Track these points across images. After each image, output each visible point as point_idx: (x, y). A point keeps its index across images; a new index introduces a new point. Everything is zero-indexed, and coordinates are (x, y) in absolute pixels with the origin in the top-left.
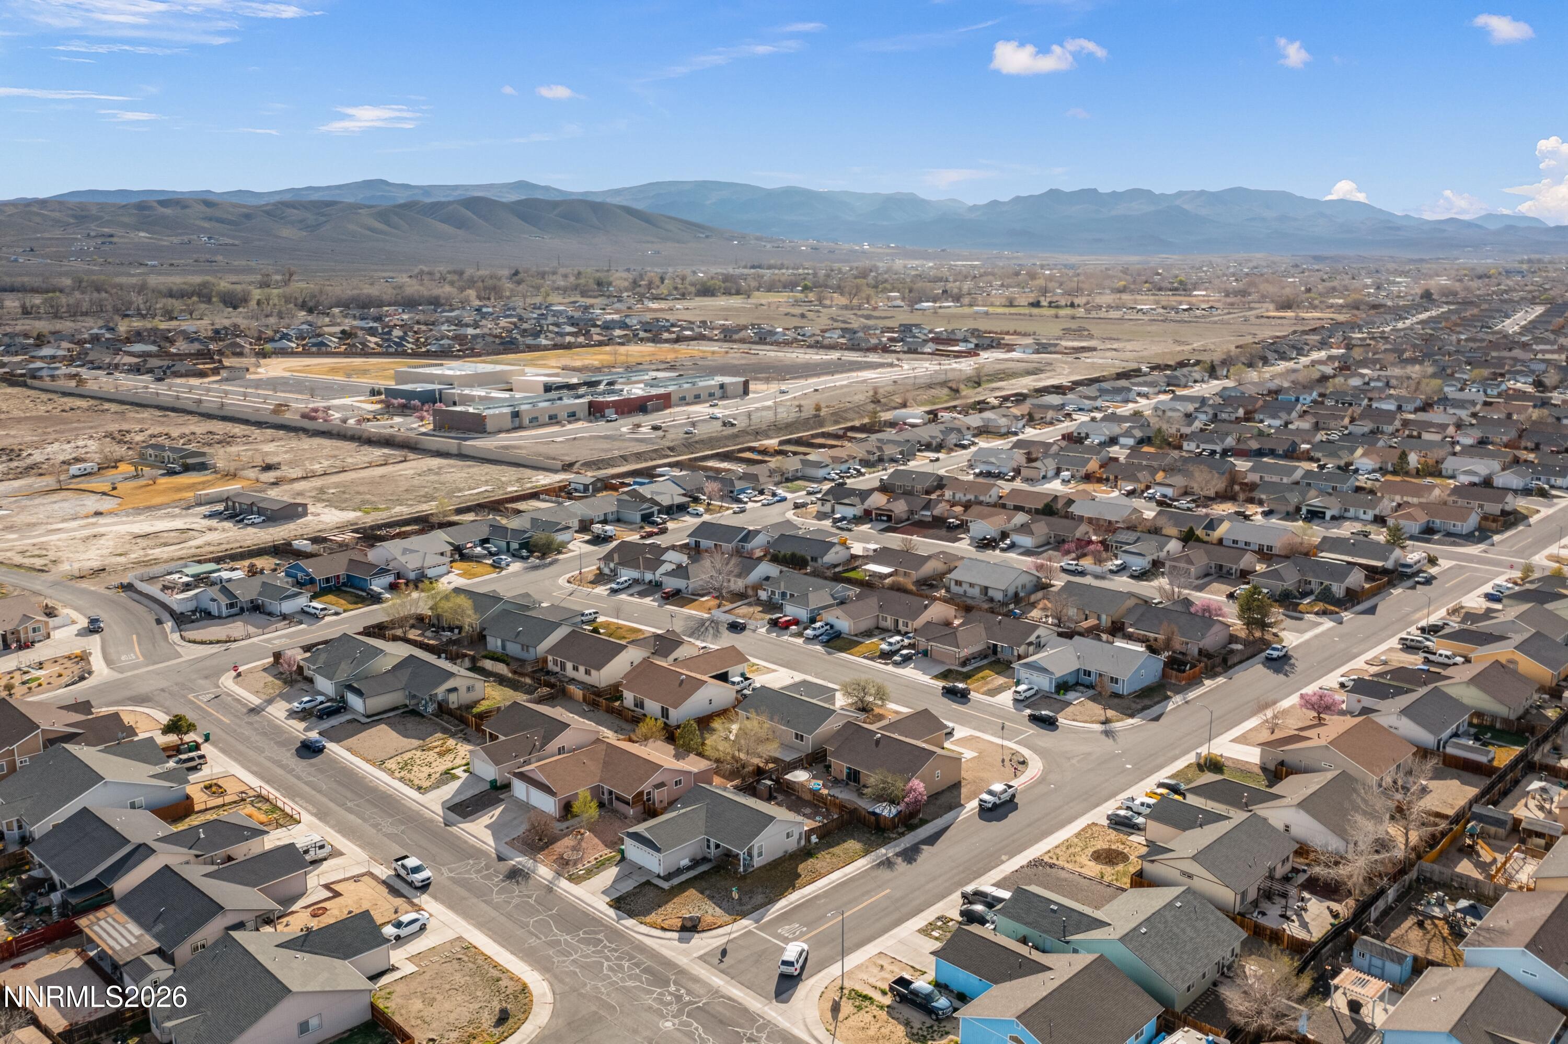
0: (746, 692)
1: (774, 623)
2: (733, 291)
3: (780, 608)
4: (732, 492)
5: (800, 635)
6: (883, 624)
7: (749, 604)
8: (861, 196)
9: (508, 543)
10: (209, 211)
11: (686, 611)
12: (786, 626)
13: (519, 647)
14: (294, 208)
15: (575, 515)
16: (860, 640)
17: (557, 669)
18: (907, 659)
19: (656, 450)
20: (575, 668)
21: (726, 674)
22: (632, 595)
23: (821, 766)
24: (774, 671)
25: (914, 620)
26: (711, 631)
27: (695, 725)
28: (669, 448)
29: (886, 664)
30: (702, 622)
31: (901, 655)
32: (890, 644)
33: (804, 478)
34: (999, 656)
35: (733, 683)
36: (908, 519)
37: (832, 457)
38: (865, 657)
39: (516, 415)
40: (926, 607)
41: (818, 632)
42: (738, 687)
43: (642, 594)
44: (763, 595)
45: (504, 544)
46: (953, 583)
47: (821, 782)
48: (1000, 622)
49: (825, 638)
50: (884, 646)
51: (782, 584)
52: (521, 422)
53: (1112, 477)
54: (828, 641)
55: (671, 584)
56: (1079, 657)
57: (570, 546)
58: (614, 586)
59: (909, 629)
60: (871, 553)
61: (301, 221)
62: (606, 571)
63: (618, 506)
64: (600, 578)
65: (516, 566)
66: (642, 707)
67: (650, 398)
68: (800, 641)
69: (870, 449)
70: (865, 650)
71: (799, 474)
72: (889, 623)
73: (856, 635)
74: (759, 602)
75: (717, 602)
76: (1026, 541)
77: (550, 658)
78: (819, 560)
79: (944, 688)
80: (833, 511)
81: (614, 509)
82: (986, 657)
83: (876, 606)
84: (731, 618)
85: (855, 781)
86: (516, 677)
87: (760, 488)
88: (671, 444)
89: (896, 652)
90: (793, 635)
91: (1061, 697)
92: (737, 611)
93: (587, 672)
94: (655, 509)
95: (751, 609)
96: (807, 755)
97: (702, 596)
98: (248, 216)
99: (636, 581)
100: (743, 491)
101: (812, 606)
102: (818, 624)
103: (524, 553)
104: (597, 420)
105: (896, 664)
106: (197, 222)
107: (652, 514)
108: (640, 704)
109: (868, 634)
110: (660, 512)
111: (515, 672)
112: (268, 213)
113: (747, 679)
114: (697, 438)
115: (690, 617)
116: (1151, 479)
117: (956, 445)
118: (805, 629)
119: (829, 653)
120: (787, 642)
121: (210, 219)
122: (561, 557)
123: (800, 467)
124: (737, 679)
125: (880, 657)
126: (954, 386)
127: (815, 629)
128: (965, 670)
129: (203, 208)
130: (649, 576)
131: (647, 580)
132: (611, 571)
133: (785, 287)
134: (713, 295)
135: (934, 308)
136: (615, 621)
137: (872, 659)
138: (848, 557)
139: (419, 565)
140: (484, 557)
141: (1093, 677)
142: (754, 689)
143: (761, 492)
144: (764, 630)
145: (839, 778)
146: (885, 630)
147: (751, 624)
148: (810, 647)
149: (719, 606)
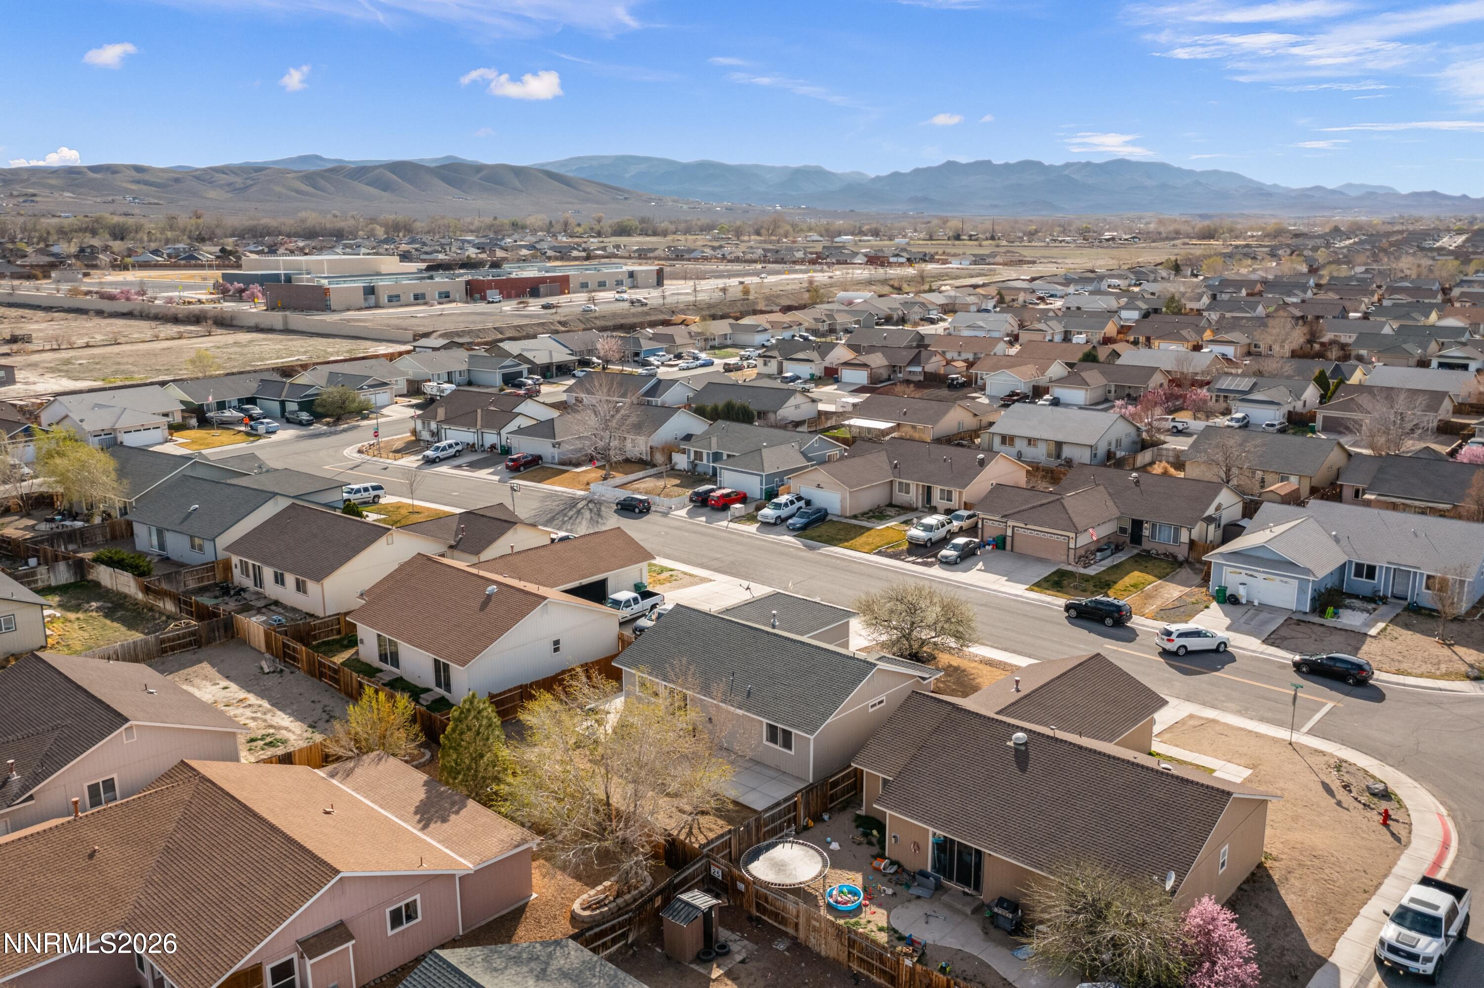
0: (643, 622)
1: (702, 502)
2: (650, 232)
3: (713, 477)
4: (637, 354)
5: (751, 518)
6: (901, 497)
7: (659, 476)
8: (771, 169)
9: (283, 403)
10: (138, 176)
11: (546, 487)
12: (723, 504)
13: (185, 541)
14: (224, 173)
15: (403, 373)
16: (865, 524)
17: (248, 583)
18: (967, 555)
19: (543, 324)
20: (279, 579)
21: (602, 584)
22: (459, 467)
23: (845, 820)
24: (704, 580)
25: (965, 486)
26: (587, 514)
27: (490, 711)
28: (560, 323)
29: (930, 565)
30: (573, 503)
31: (955, 547)
32: (929, 528)
33: (734, 346)
34: (1146, 545)
35: (617, 604)
36: (889, 379)
37: (770, 322)
38: (880, 553)
39: (370, 291)
40: (982, 463)
41: (784, 513)
42: (626, 613)
43: (474, 466)
44: (681, 461)
45: (275, 406)
46: (997, 440)
47: (856, 880)
48: (1137, 482)
49: (796, 521)
50: (916, 532)
51: (714, 440)
52: (377, 300)
53: (1142, 339)
54: (804, 528)
55: (525, 447)
56: (1337, 540)
57: (385, 411)
58: (429, 453)
59: (954, 504)
60: (850, 409)
61: (229, 185)
62: (426, 435)
63: (470, 363)
64: (414, 445)
65: (286, 434)
66: (396, 662)
67: (543, 280)
68: (752, 528)
69: (819, 316)
70: (877, 541)
71: (729, 342)
72: (914, 496)
73: (855, 517)
74: (673, 472)
75: (602, 473)
76: (1078, 395)
77: (235, 560)
78: (771, 416)
79: (1068, 608)
80: (780, 371)
81: (464, 367)
82: (1118, 548)
83: (887, 467)
84: (622, 494)
85: (963, 880)
86: (151, 600)
87: (677, 352)
88: (563, 319)
89: (944, 542)
90: (736, 519)
91: (1329, 621)
92: (636, 486)
93: (300, 587)
94: (524, 367)
95: (661, 483)
96: (809, 790)
97: (578, 465)
98: (177, 180)
99: (471, 448)
100: (653, 352)
101: (769, 470)
102: (783, 499)
103: (305, 416)
104: (474, 301)
105: (947, 563)
106: (125, 185)
107: (520, 374)
108: (390, 656)
109: (878, 514)
110: (531, 371)
111: (147, 590)
112: (198, 178)
113: (646, 595)
114: (597, 314)
115: (552, 496)
116: (1198, 338)
117: (922, 319)
118: (759, 508)
119: (811, 548)
120: (726, 530)
121: (138, 182)
122: (365, 423)
123: (728, 331)
124: (625, 595)
125: (910, 552)
126: (896, 284)
127: (778, 506)
128: (1092, 571)
129: (134, 173)
130: (490, 438)
131: (487, 444)
132: (433, 434)
133: (702, 231)
134: (629, 235)
135: (855, 241)
136: (410, 501)
137: (895, 556)
138: (814, 414)
139: (107, 426)
140: (240, 422)
141: (1380, 580)
142: (660, 615)
143: (679, 357)
144: (683, 513)
145: (911, 863)
146: (905, 509)
147: (660, 503)
148: (772, 537)
149: (605, 479)
